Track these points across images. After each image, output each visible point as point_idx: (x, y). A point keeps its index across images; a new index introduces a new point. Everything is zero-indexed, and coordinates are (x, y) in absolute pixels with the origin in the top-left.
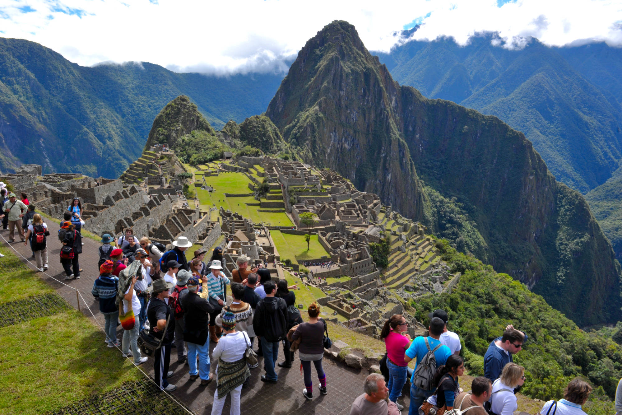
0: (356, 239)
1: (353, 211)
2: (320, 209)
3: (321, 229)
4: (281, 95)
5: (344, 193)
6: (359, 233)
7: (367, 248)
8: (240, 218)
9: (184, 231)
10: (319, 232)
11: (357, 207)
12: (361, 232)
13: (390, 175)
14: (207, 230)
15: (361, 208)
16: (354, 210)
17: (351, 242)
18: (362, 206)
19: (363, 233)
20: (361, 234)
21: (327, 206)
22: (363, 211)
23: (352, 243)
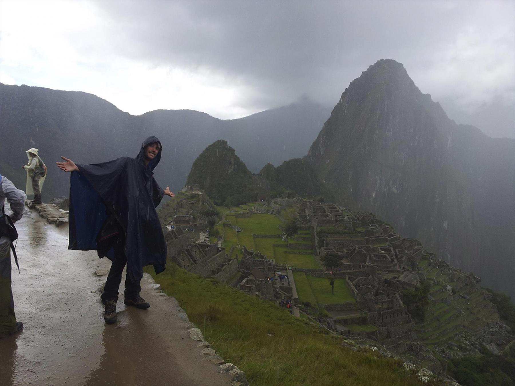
0: (389, 286)
1: (387, 255)
2: (350, 252)
3: (349, 274)
4: (323, 138)
5: (379, 237)
6: (391, 279)
7: (400, 296)
8: (262, 257)
9: (196, 263)
10: (347, 276)
11: (393, 252)
12: (395, 278)
13: (446, 222)
14: (222, 266)
15: (398, 253)
16: (389, 254)
17: (382, 288)
18: (399, 251)
19: (396, 279)
20: (394, 280)
21: (357, 248)
22: (399, 256)
23: (383, 290)
